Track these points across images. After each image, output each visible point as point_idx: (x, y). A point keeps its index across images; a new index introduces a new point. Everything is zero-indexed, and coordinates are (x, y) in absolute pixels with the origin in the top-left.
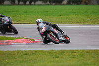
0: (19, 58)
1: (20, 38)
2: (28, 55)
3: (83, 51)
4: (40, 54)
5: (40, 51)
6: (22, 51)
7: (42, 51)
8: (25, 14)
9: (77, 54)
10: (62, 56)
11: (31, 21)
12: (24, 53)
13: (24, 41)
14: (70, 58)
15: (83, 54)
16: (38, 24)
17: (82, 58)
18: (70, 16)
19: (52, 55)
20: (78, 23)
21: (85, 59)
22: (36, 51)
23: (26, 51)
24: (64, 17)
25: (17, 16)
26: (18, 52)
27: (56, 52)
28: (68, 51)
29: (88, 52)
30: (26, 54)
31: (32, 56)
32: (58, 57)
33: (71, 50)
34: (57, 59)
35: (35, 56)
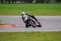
0: (6, 36)
1: (6, 24)
2: (11, 35)
3: (46, 32)
4: (19, 34)
5: (19, 32)
6: (8, 32)
8: (9, 9)
9: (42, 34)
10: (32, 35)
11: (13, 13)
12: (9, 33)
13: (9, 26)
14: (37, 37)
15: (45, 34)
16: (23, 15)
17: (45, 37)
18: (37, 11)
19: (27, 35)
20: (42, 15)
21: (47, 37)
22: (16, 32)
23: (10, 32)
24: (33, 11)
25: (5, 10)
26: (5, 33)
27: (28, 33)
28: (36, 32)
29: (48, 33)
30: (10, 34)
31: (14, 35)
33: (38, 32)
34: (29, 37)
35: (16, 36)
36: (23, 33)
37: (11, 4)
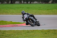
0: (24, 34)
2: (29, 33)
4: (36, 32)
5: (36, 30)
6: (26, 30)
7: (37, 30)
8: (27, 9)
10: (48, 33)
11: (31, 13)
12: (27, 31)
18: (53, 10)
19: (43, 33)
22: (34, 31)
23: (28, 30)
25: (23, 10)
26: (24, 31)
30: (28, 32)
31: (31, 33)
32: (46, 34)
33: (53, 30)
35: (33, 33)
36: (40, 31)
37: (29, 4)
